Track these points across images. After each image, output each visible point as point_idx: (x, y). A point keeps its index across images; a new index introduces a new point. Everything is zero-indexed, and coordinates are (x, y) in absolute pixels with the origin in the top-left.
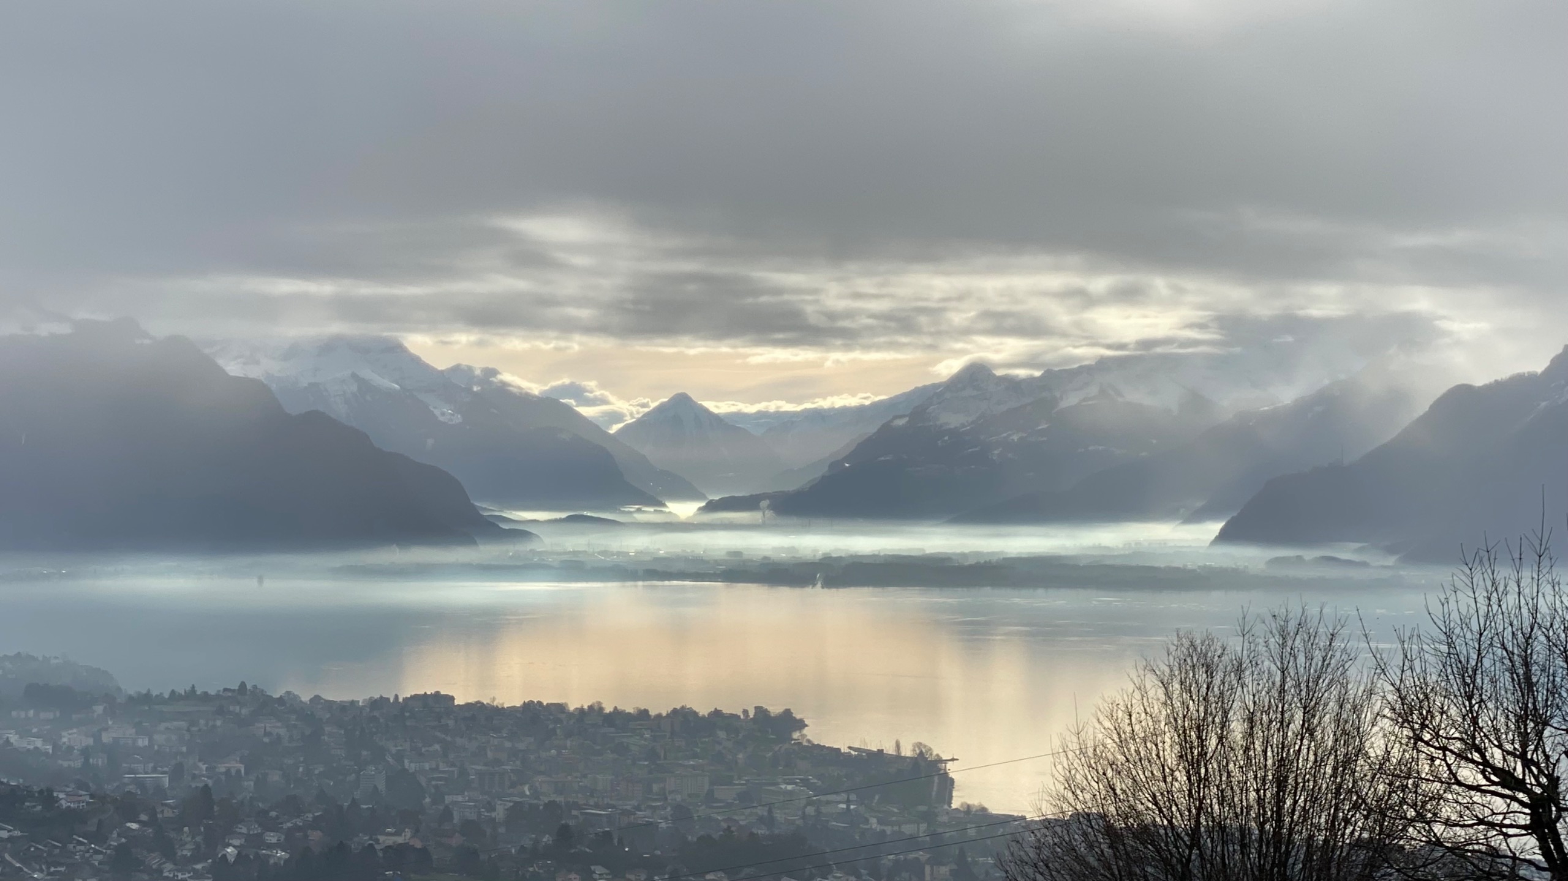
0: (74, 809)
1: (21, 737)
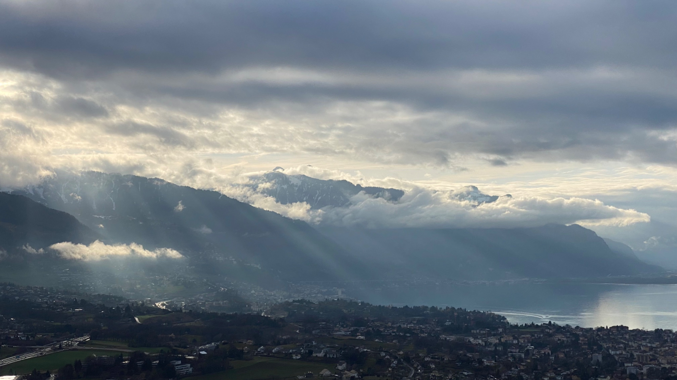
0: (489, 365)
1: (474, 339)
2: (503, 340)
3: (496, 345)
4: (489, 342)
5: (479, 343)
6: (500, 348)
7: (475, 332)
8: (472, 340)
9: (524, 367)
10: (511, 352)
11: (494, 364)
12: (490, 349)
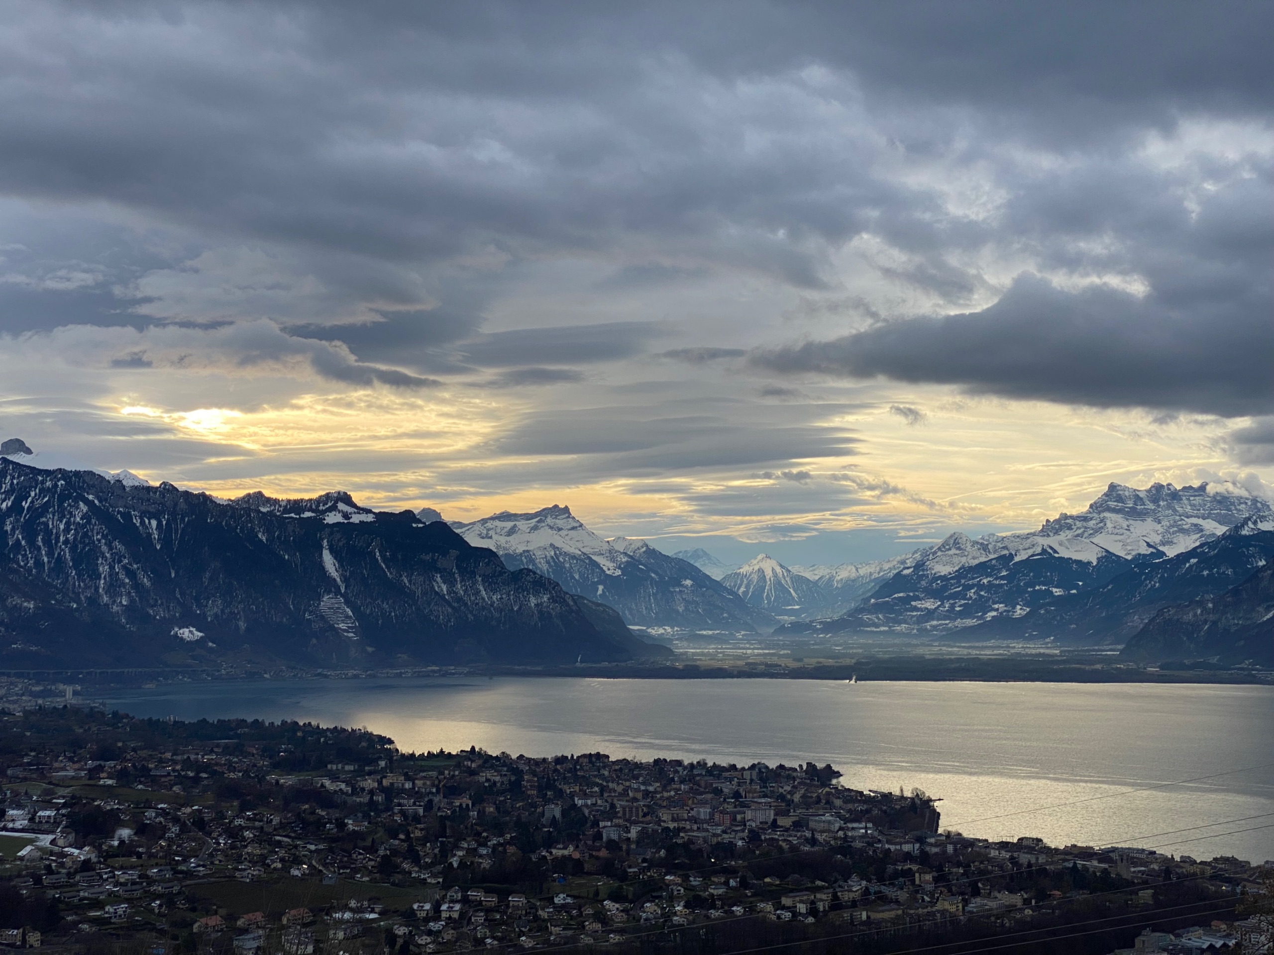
0: (357, 831)
1: (332, 782)
2: (385, 783)
3: (372, 792)
4: (359, 786)
5: (341, 789)
6: (379, 798)
7: (334, 767)
8: (327, 783)
9: (421, 833)
10: (399, 805)
11: (366, 827)
12: (362, 800)
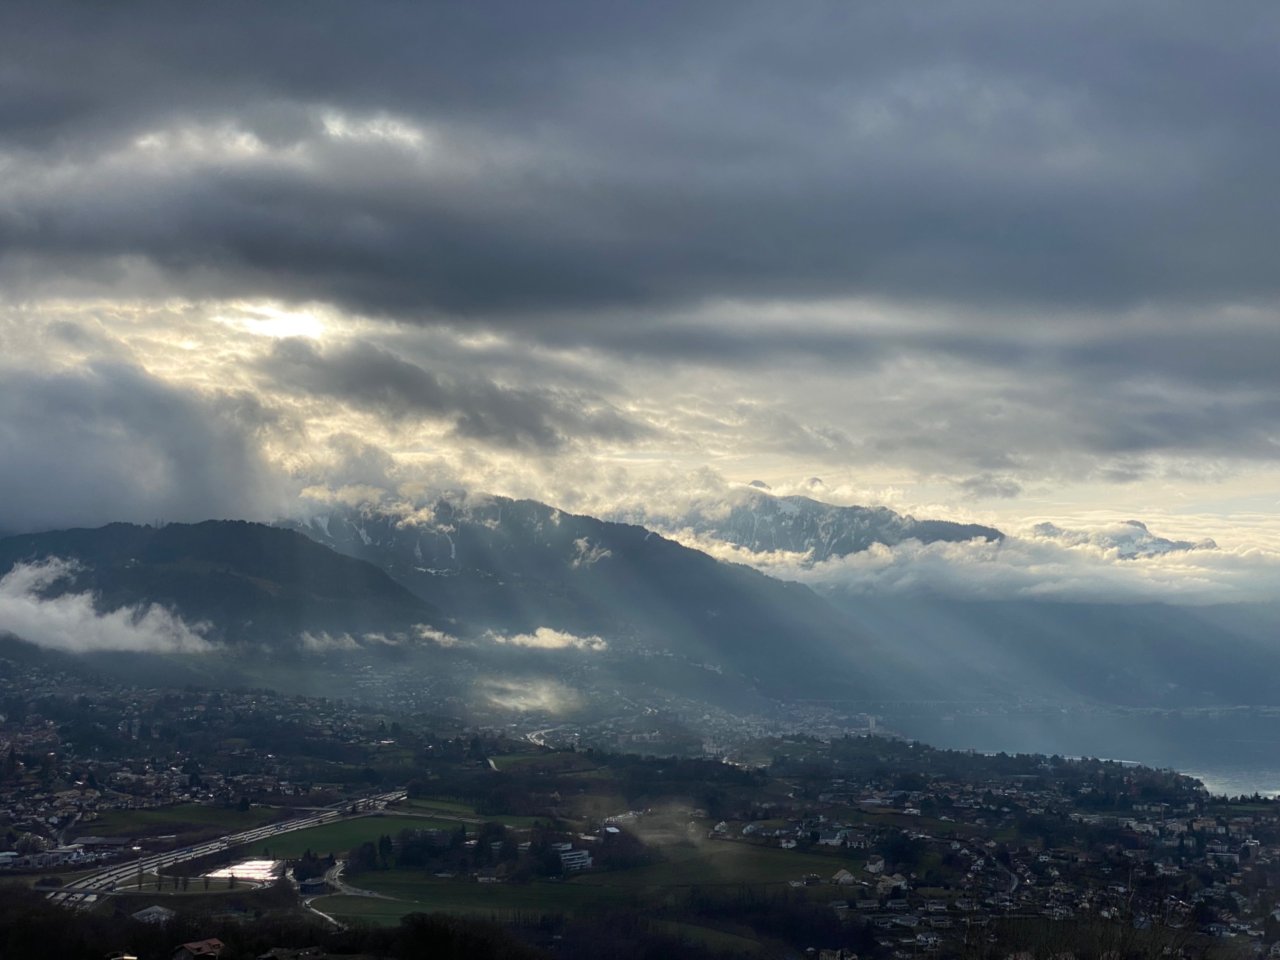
0: (1168, 875)
1: (1139, 823)
2: (1196, 826)
3: (1181, 836)
4: (1168, 828)
5: (1148, 831)
6: (1190, 843)
7: (1140, 808)
8: (1133, 824)
9: (1238, 882)
10: (1212, 851)
11: (1177, 872)
12: (1171, 843)
